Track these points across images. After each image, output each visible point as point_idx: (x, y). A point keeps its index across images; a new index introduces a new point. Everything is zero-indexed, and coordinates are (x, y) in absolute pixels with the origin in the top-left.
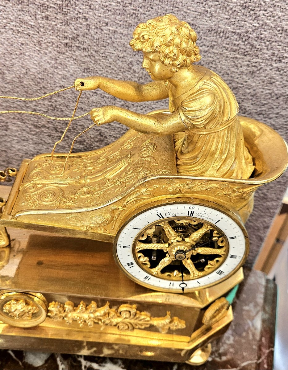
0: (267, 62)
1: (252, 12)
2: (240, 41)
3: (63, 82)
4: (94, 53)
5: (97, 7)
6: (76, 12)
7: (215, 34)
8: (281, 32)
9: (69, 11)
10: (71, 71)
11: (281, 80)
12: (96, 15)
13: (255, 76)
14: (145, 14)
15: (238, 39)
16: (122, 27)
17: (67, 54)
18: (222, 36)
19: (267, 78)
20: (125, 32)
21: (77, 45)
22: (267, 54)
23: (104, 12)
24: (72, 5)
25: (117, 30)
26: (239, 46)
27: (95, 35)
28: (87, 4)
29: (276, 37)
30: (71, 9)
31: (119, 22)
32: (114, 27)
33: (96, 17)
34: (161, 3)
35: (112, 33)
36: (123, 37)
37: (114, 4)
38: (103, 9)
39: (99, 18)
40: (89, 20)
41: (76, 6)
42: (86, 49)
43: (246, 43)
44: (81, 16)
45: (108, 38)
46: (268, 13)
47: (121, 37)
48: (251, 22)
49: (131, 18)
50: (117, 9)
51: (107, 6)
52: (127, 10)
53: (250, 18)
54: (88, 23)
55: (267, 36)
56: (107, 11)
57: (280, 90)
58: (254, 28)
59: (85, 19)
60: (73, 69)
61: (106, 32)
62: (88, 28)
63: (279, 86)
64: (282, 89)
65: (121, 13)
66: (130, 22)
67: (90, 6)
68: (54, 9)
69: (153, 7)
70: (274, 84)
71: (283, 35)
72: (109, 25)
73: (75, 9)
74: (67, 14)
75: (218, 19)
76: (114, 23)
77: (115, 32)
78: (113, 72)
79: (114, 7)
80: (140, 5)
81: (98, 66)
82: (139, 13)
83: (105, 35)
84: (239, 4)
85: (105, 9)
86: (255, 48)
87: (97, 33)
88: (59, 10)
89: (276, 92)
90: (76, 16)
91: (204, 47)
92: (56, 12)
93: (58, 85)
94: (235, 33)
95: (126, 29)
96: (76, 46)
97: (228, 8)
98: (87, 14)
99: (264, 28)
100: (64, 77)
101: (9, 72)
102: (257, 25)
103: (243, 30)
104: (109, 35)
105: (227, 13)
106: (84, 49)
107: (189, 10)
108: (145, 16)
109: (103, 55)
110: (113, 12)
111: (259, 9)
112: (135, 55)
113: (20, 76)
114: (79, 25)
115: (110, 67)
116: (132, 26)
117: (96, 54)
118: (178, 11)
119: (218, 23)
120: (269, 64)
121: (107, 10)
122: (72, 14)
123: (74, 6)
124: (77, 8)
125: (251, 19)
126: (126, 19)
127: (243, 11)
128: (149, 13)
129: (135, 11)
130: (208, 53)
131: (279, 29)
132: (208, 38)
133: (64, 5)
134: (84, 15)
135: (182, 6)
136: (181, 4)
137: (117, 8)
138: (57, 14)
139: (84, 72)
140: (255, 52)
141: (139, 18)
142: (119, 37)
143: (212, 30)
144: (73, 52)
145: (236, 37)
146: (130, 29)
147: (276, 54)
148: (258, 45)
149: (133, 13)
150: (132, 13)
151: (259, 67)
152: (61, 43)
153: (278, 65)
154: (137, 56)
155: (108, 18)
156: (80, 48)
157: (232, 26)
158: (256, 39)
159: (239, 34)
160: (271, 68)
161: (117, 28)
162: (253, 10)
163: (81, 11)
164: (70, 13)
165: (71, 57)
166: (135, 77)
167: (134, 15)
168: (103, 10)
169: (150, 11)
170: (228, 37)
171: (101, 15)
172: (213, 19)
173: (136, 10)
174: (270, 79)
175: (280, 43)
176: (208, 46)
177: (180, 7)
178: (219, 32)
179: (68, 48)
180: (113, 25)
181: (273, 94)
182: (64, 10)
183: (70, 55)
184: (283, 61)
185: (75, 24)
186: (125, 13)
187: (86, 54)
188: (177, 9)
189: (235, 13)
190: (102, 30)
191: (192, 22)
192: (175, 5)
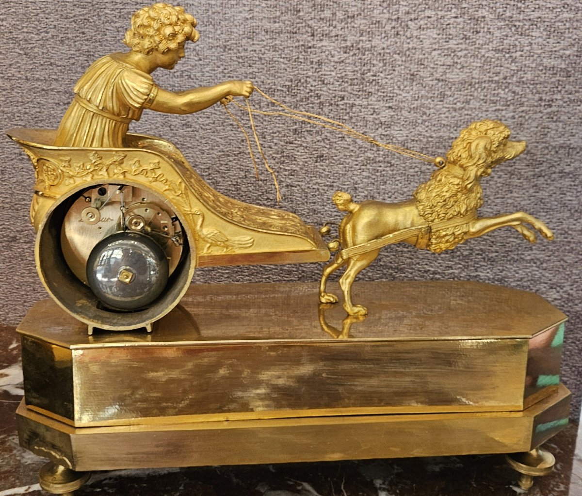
0: (535, 108)
1: (507, 56)
2: (500, 90)
3: (290, 179)
4: (328, 135)
5: (332, 80)
6: (308, 91)
7: (469, 87)
8: (544, 71)
9: (299, 91)
10: (301, 163)
11: (556, 128)
12: (330, 90)
13: (524, 128)
14: (387, 78)
15: (497, 88)
16: (361, 98)
17: (296, 142)
18: (478, 88)
19: (539, 128)
20: (365, 103)
21: (309, 129)
22: (533, 99)
23: (340, 85)
24: (303, 83)
25: (355, 102)
26: (499, 95)
27: (330, 113)
28: (319, 79)
29: (539, 78)
30: (302, 88)
31: (357, 93)
32: (352, 99)
33: (331, 92)
34: (404, 63)
35: (349, 107)
36: (363, 110)
37: (351, 74)
38: (338, 81)
39: (334, 92)
40: (322, 97)
41: (308, 84)
42: (318, 133)
43: (507, 90)
44: (312, 94)
45: (345, 114)
46: (525, 53)
47: (360, 110)
48: (509, 66)
49: (371, 86)
50: (354, 79)
51: (342, 78)
52: (365, 78)
53: (506, 62)
54: (321, 100)
55: (529, 78)
56: (343, 83)
57: (557, 141)
58: (512, 72)
59: (317, 96)
60: (303, 160)
61: (342, 107)
62: (321, 106)
63: (555, 137)
64: (559, 139)
65: (359, 82)
66: (370, 90)
67: (323, 81)
68: (282, 92)
69: (396, 69)
70: (549, 135)
71: (547, 75)
72: (346, 98)
73: (306, 87)
74: (296, 95)
75: (470, 69)
76: (352, 96)
77: (353, 105)
78: (352, 154)
79: (350, 78)
80: (381, 70)
81: (334, 151)
82: (379, 78)
83: (342, 111)
84: (491, 49)
85: (341, 80)
86: (518, 94)
87: (332, 110)
88: (287, 93)
89: (553, 144)
90: (307, 96)
91: (458, 104)
92: (284, 95)
93: (284, 184)
94: (492, 81)
95: (366, 100)
96: (307, 131)
97: (480, 56)
98: (321, 90)
99: (524, 71)
100: (292, 173)
101: (223, 179)
102: (516, 68)
103: (501, 76)
104: (346, 110)
105: (479, 61)
106: (317, 132)
107: (437, 64)
108: (387, 80)
109: (340, 136)
110: (349, 83)
111: (514, 51)
112: (377, 129)
113: (237, 182)
114: (311, 105)
115: (348, 148)
116: (373, 95)
117: (332, 136)
118: (424, 68)
119: (470, 74)
120: (538, 110)
121: (343, 81)
122: (303, 94)
123: (305, 85)
124: (309, 85)
125: (508, 63)
126: (365, 88)
127: (497, 55)
128: (392, 76)
129: (374, 78)
130: (463, 110)
131: (541, 68)
132: (462, 93)
133: (293, 86)
134: (317, 92)
135: (428, 62)
136: (426, 60)
137: (354, 77)
138: (285, 97)
139: (317, 162)
140: (519, 99)
141: (380, 84)
142: (358, 110)
143: (465, 82)
144: (303, 139)
145: (493, 85)
146: (370, 98)
147: (544, 98)
148: (520, 91)
149: (373, 80)
150: (371, 80)
151: (527, 117)
152: (290, 130)
153: (549, 110)
154: (380, 129)
155: (344, 91)
156: (311, 133)
157: (488, 75)
158: (518, 84)
159: (497, 82)
160: (541, 115)
161: (355, 100)
162: (508, 53)
163: (313, 88)
164: (300, 93)
165: (301, 145)
166: (379, 157)
167: (374, 83)
168: (339, 83)
169: (392, 73)
170: (485, 88)
171: (337, 89)
172: (466, 70)
173: (375, 76)
174: (543, 130)
175: (546, 85)
176: (463, 102)
177: (426, 63)
178: (473, 83)
179: (298, 134)
180: (351, 98)
181: (550, 148)
182: (293, 91)
183: (299, 143)
184: (554, 104)
185: (306, 105)
186: (363, 81)
187: (319, 138)
188: (422, 66)
189: (489, 59)
190: (338, 105)
191: (441, 78)
192: (420, 62)
